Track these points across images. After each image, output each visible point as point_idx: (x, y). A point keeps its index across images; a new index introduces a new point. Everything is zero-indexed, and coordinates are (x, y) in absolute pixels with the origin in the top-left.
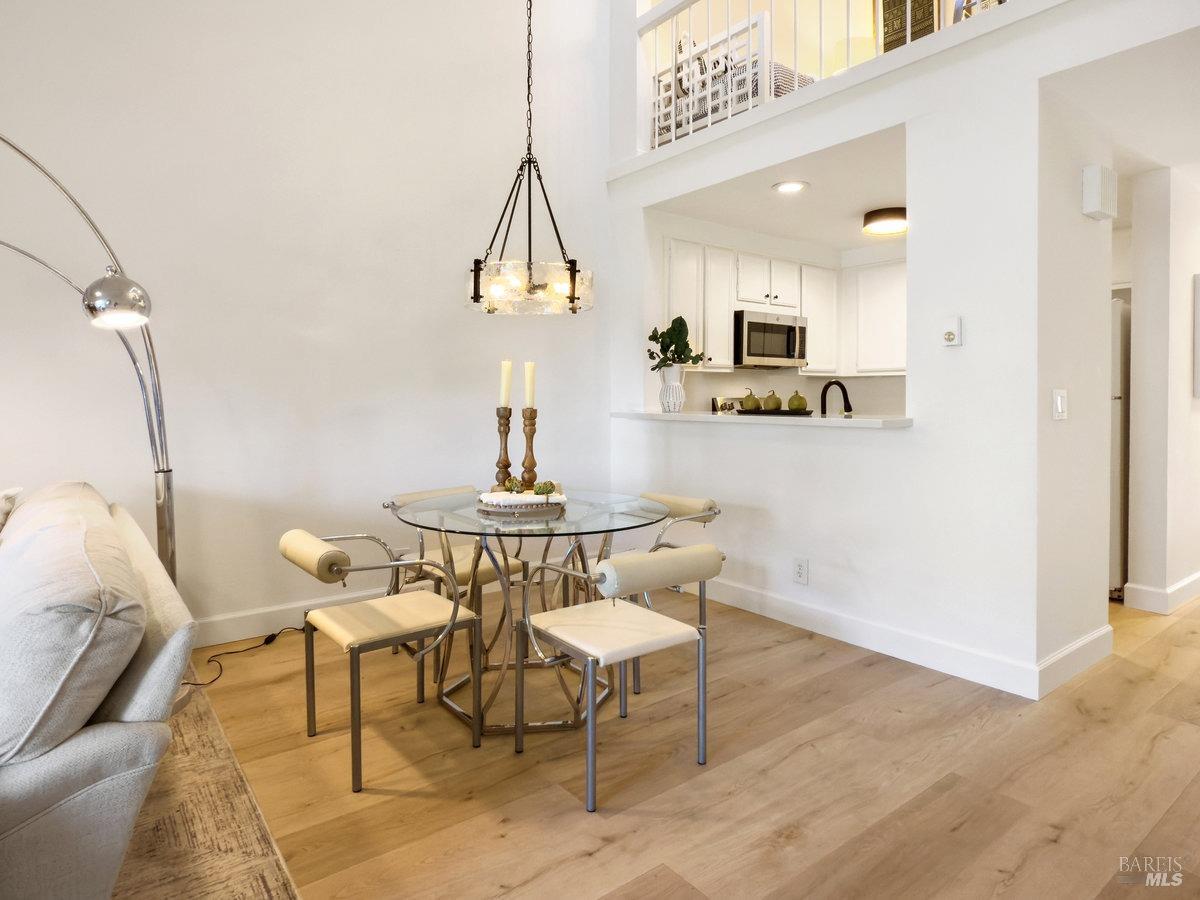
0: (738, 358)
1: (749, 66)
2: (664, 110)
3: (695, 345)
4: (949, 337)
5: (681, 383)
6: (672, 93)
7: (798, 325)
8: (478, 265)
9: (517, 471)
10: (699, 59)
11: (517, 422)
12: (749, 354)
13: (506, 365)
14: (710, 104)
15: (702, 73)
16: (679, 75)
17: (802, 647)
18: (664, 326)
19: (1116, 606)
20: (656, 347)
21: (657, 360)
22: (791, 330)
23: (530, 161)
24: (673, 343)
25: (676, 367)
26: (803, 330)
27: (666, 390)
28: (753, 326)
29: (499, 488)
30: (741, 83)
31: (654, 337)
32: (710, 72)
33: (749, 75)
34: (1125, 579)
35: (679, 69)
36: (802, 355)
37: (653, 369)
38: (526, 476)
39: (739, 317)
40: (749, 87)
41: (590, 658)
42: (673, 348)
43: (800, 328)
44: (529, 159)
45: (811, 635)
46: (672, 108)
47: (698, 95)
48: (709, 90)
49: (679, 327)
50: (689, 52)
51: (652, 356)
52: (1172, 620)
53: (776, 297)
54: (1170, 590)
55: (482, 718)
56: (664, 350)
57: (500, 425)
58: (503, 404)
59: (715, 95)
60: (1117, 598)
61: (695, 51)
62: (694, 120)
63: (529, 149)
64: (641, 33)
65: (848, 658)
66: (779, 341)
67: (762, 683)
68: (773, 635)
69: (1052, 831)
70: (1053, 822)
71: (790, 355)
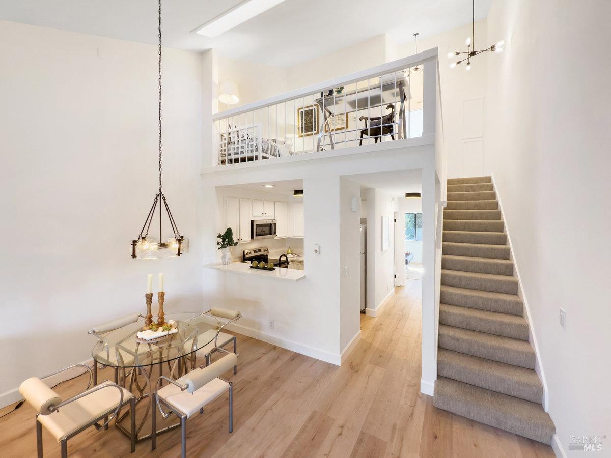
0: (252, 237)
1: (254, 140)
2: (223, 148)
3: (235, 238)
4: (316, 251)
5: (230, 253)
6: (227, 142)
7: (273, 223)
8: (134, 242)
9: (155, 320)
10: (237, 132)
11: (155, 299)
12: (256, 235)
13: (150, 276)
14: (240, 150)
15: (238, 138)
16: (229, 136)
17: (272, 354)
18: (223, 232)
19: (363, 315)
20: (220, 240)
21: (220, 246)
22: (271, 225)
23: (161, 195)
24: (227, 239)
25: (228, 248)
26: (275, 224)
27: (224, 256)
28: (258, 226)
29: (146, 328)
30: (252, 145)
31: (219, 236)
32: (241, 139)
33: (254, 143)
34: (366, 308)
35: (229, 134)
36: (275, 233)
37: (219, 249)
38: (160, 320)
39: (252, 222)
40: (254, 148)
41: (183, 417)
42: (227, 240)
44: (160, 194)
45: (275, 348)
46: (226, 148)
47: (236, 145)
48: (240, 145)
49: (229, 232)
50: (233, 129)
51: (218, 244)
52: (377, 319)
53: (266, 214)
54: (376, 310)
55: (136, 436)
56: (223, 241)
57: (147, 301)
58: (149, 292)
59: (242, 147)
60: (363, 312)
61: (237, 129)
62: (234, 154)
63: (160, 190)
64: (214, 120)
65: (286, 358)
66: (267, 229)
67: (256, 379)
68: (262, 350)
69: (340, 429)
70: (341, 425)
71: (271, 233)
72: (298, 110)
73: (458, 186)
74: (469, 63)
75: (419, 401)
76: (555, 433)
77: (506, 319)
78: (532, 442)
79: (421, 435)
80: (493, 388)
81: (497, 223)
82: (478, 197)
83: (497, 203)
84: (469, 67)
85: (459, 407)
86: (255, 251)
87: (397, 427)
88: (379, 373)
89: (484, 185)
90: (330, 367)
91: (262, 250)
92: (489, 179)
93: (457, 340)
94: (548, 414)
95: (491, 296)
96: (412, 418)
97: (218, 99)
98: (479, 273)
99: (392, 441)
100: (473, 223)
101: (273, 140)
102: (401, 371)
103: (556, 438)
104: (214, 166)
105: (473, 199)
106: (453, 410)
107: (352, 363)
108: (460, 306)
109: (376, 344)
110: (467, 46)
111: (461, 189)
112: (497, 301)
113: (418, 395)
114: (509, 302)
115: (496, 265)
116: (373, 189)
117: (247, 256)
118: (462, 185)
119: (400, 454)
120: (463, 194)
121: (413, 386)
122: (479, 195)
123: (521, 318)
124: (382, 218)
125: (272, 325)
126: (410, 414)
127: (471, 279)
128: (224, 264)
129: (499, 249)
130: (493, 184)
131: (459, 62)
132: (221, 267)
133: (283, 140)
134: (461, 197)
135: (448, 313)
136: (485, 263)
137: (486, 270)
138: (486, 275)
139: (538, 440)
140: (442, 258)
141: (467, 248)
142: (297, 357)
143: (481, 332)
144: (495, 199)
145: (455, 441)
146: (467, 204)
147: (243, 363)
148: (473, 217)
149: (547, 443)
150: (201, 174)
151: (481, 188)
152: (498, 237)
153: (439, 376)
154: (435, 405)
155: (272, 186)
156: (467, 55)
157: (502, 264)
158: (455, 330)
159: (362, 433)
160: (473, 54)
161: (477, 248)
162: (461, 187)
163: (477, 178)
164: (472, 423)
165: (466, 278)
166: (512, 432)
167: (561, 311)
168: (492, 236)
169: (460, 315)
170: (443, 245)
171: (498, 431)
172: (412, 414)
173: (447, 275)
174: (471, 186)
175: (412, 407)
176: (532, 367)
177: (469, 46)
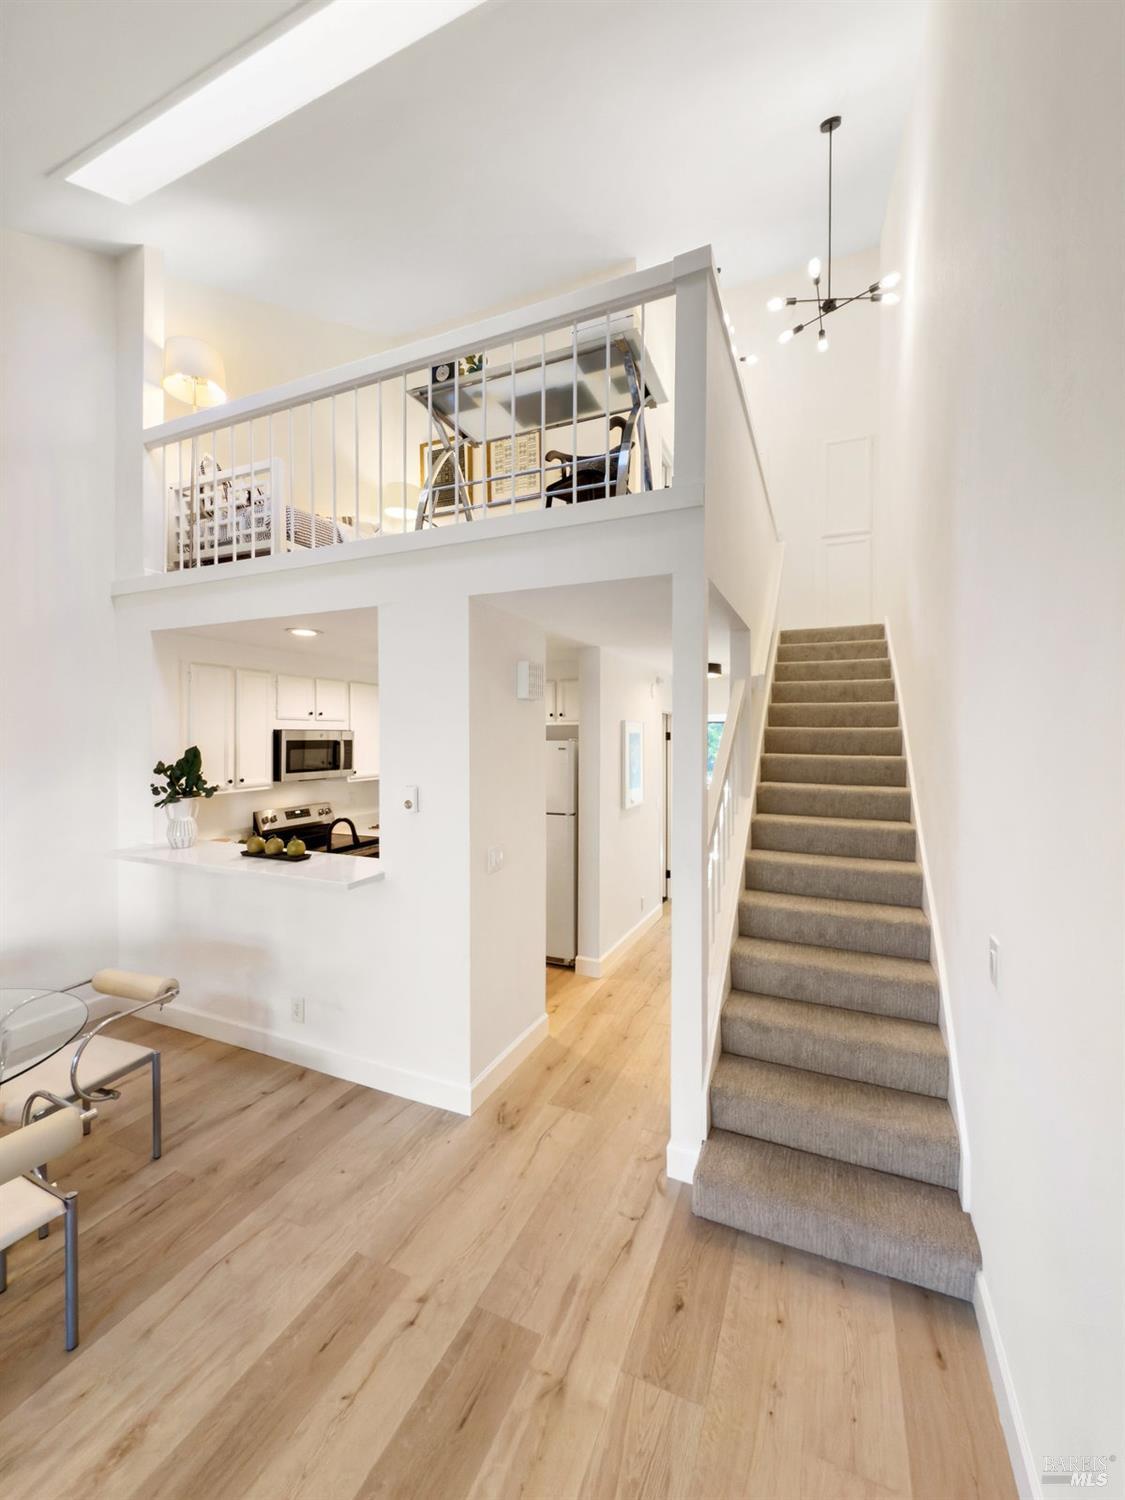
0: (277, 777)
3: (210, 773)
4: (408, 805)
5: (193, 815)
6: (194, 511)
7: (342, 738)
10: (224, 484)
12: (289, 771)
15: (226, 499)
16: (201, 496)
17: (289, 1094)
18: (172, 758)
19: (568, 974)
20: (162, 781)
21: (161, 797)
22: (336, 744)
24: (184, 778)
25: (185, 802)
26: (349, 744)
27: (173, 824)
28: (292, 745)
31: (160, 770)
32: (233, 501)
34: (576, 954)
35: (200, 489)
36: (349, 765)
37: (157, 805)
39: (277, 735)
42: (183, 781)
43: (345, 742)
47: (219, 521)
48: (232, 519)
49: (192, 758)
50: (212, 475)
51: (156, 791)
52: (596, 986)
53: (321, 714)
54: (601, 959)
56: (172, 783)
60: (567, 966)
61: (222, 475)
62: (220, 544)
64: (149, 446)
65: (325, 1101)
66: (323, 755)
67: (213, 1170)
68: (264, 1083)
69: (414, 1307)
70: (420, 1294)
71: (335, 766)
72: (422, 447)
73: (808, 648)
74: (822, 333)
75: (658, 1201)
76: (981, 1269)
77: (888, 970)
78: (927, 1297)
79: (640, 1301)
80: (843, 1154)
81: (888, 733)
82: (852, 671)
83: (892, 688)
84: (823, 345)
85: (755, 1214)
86: (290, 815)
87: (580, 1286)
88: (571, 1128)
89: (867, 645)
90: (441, 1120)
91: (314, 812)
92: (880, 631)
93: (766, 1030)
94: (968, 1216)
95: (859, 912)
96: (628, 1252)
97: (162, 387)
98: (838, 855)
99: (554, 1331)
100: (833, 734)
101: (344, 518)
102: (630, 1117)
103: (982, 1281)
104: (146, 574)
105: (840, 677)
106: (738, 1222)
107: (504, 1105)
108: (786, 942)
109: (584, 1051)
110: (812, 282)
111: (813, 653)
112: (870, 925)
113: (659, 1184)
114: (898, 927)
115: (877, 834)
116: (595, 647)
117: (266, 827)
118: (818, 644)
119: (566, 1373)
120: (817, 666)
121: (652, 1159)
122: (853, 667)
123: (924, 967)
124: (623, 725)
125: (299, 1012)
126: (624, 1242)
127: (814, 872)
128: (174, 847)
129: (885, 797)
130: (886, 643)
131: (799, 329)
132: (165, 855)
133: (375, 521)
134: (813, 673)
135: (751, 961)
136: (852, 832)
137: (853, 848)
138: (853, 860)
139: (942, 1289)
140: (752, 819)
141: (813, 796)
142: (359, 1098)
143: (829, 1007)
144: (890, 677)
145: (728, 1312)
146: (824, 688)
147: (192, 1123)
148: (836, 720)
149: (961, 1296)
150: (114, 598)
151: (860, 651)
152: (888, 766)
153: (714, 1130)
154: (697, 1210)
155: (314, 634)
156: (814, 309)
157: (890, 833)
158: (766, 1003)
159: (477, 1315)
160: (829, 306)
161: (837, 794)
162: (813, 648)
163: (853, 628)
164: (783, 1253)
165: (805, 868)
166: (880, 1271)
167: (993, 946)
168: (873, 765)
169: (778, 964)
170: (758, 789)
171: (842, 1272)
172: (630, 1244)
173: (760, 863)
174: (838, 648)
175: (634, 1223)
176: (941, 1094)
177: (817, 282)
